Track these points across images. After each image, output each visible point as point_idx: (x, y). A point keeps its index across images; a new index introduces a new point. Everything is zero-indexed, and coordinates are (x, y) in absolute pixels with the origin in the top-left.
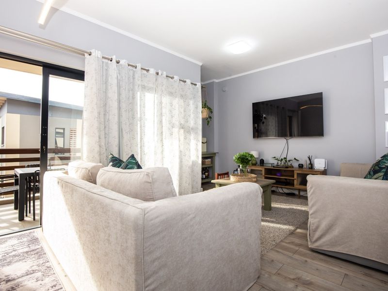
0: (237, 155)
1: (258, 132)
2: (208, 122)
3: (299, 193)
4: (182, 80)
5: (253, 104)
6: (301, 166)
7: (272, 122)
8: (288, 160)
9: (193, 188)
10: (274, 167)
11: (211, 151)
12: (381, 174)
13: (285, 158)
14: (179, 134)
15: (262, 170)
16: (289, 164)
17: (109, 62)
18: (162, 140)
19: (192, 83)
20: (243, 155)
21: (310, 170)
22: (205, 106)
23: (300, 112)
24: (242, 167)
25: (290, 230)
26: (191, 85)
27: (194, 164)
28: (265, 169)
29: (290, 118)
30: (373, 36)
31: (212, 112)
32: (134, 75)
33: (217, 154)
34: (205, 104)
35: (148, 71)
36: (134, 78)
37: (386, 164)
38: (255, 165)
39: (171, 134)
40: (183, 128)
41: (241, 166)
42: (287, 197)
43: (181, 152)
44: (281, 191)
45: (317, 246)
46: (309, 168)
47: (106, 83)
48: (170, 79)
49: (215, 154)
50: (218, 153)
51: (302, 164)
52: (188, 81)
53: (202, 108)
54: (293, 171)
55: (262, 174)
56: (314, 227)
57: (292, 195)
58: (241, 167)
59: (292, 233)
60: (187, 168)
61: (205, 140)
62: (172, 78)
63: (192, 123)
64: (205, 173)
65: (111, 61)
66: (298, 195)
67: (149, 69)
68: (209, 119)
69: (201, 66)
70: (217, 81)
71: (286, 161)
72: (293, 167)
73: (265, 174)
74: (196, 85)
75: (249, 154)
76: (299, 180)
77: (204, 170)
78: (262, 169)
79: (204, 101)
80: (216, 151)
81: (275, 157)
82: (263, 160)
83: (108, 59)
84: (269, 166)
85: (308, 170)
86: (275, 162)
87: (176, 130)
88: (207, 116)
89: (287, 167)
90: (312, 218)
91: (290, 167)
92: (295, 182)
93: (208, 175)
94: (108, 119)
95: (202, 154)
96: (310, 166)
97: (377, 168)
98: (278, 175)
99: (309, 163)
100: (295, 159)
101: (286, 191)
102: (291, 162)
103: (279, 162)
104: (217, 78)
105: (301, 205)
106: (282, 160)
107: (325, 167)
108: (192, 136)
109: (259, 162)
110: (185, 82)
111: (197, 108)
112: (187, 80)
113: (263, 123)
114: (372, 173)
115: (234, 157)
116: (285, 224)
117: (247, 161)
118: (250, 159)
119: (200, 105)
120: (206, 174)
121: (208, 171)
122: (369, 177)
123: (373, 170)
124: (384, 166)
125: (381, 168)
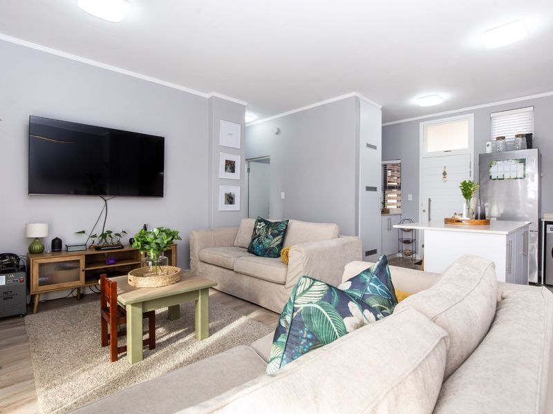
28: (86, 256)
55: (79, 267)
98: (111, 261)
100: (123, 231)
122: (267, 241)
123: (271, 234)
124: (282, 229)
125: (280, 232)
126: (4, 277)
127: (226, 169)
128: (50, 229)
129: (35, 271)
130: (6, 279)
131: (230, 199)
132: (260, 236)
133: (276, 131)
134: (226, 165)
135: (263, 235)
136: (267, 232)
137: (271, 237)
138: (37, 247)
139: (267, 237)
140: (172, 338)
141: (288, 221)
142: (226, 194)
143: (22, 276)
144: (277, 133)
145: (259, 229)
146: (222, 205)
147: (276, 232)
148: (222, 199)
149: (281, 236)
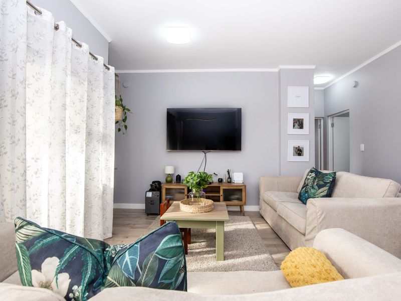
6: (220, 181)
15: (184, 189)
21: (229, 184)
22: (119, 103)
35: (38, 12)
38: (170, 182)
46: (228, 182)
51: (222, 179)
53: (116, 105)
54: (219, 187)
55: (184, 193)
59: (276, 264)
62: (79, 45)
69: (109, 43)
72: (213, 183)
74: (109, 69)
76: (224, 195)
78: (185, 187)
82: (180, 176)
85: (227, 184)
88: (121, 118)
92: (221, 198)
96: (229, 180)
100: (214, 173)
107: (243, 181)
109: (175, 180)
110: (96, 58)
112: (99, 58)
122: (313, 191)
123: (317, 185)
124: (328, 181)
125: (326, 183)
126: (151, 193)
127: (294, 126)
128: (175, 170)
129: (164, 191)
130: (152, 194)
131: (299, 152)
132: (307, 185)
133: (354, 84)
134: (294, 123)
135: (310, 184)
136: (314, 182)
137: (316, 187)
138: (169, 179)
139: (313, 187)
140: (203, 252)
141: (335, 173)
142: (294, 147)
143: (158, 193)
144: (355, 87)
145: (309, 179)
146: (291, 157)
147: (321, 183)
148: (291, 151)
149: (327, 188)
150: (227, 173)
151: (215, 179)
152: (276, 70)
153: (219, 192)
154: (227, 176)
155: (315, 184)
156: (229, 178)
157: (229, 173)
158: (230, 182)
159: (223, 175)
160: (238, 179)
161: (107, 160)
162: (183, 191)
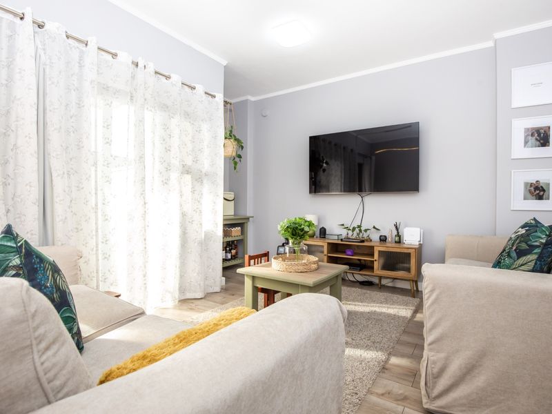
0: (285, 223)
1: (317, 185)
2: (236, 163)
3: (380, 281)
4: (188, 84)
5: (311, 138)
6: (383, 239)
7: (335, 171)
8: (363, 229)
9: (206, 279)
10: (342, 240)
11: (242, 214)
12: (532, 257)
13: (359, 227)
14: (180, 183)
15: (323, 246)
16: (365, 235)
17: (18, 20)
18: (143, 194)
19: (206, 93)
20: (295, 223)
21: (397, 245)
22: (230, 135)
23: (374, 158)
24: (293, 243)
25: (379, 362)
26: (204, 95)
27: (208, 237)
28: (329, 243)
29: (360, 166)
30: (498, 35)
31: (242, 147)
32: (81, 59)
33: (250, 219)
34: (231, 131)
35: (114, 55)
36: (81, 66)
37: (542, 241)
38: (312, 236)
39: (166, 182)
40: (188, 172)
41: (291, 241)
42: (361, 288)
43: (184, 215)
44: (351, 278)
45: (441, 407)
46: (396, 242)
47: (9, 66)
48: (163, 79)
49: (248, 219)
50: (253, 217)
51: (385, 237)
52: (200, 89)
53: (226, 138)
54: (373, 247)
55: (323, 252)
56: (435, 370)
57: (367, 284)
58: (291, 244)
59: (384, 368)
60: (196, 244)
61: (231, 196)
62: (168, 77)
63: (206, 165)
64: (230, 250)
65: (22, 18)
66: (377, 285)
67: (118, 52)
68: (237, 159)
69: (225, 67)
70: (253, 99)
71: (360, 231)
72: (371, 241)
73: (328, 252)
74: (214, 96)
75: (306, 221)
76: (382, 261)
77: (229, 246)
78: (323, 244)
79: (229, 126)
80: (249, 214)
81: (343, 225)
82: (325, 230)
83: (15, 14)
84: (334, 240)
85: (394, 245)
86: (344, 233)
87: (174, 176)
88: (234, 154)
89: (363, 241)
90: (431, 350)
91: (367, 240)
92: (376, 265)
93: (237, 253)
94: (15, 145)
95: (224, 220)
96: (397, 239)
97: (524, 246)
98: (349, 253)
99: (396, 234)
100: (374, 227)
101: (360, 278)
102: (368, 231)
103: (350, 233)
104: (253, 95)
105: (387, 303)
106: (354, 229)
107: (420, 241)
108: (206, 187)
109: (318, 233)
110: (193, 88)
111: (215, 137)
112: (197, 86)
113: (324, 170)
114: (514, 255)
115: (279, 227)
116: (367, 348)
117: (302, 233)
118: (306, 229)
119: (221, 133)
120: (234, 252)
121: (236, 247)
123: (515, 250)
124: (537, 244)
125: (532, 247)
127: (526, 143)
131: (538, 192)
134: (526, 137)
142: (525, 184)
146: (520, 202)
148: (519, 191)
149: (534, 257)
150: (394, 228)
151: (375, 237)
152: (490, 44)
153: (372, 255)
154: (395, 233)
155: (514, 248)
156: (398, 235)
157: (397, 229)
158: (399, 242)
159: (388, 230)
160: (411, 237)
161: (215, 203)
162: (321, 249)
